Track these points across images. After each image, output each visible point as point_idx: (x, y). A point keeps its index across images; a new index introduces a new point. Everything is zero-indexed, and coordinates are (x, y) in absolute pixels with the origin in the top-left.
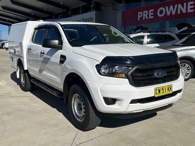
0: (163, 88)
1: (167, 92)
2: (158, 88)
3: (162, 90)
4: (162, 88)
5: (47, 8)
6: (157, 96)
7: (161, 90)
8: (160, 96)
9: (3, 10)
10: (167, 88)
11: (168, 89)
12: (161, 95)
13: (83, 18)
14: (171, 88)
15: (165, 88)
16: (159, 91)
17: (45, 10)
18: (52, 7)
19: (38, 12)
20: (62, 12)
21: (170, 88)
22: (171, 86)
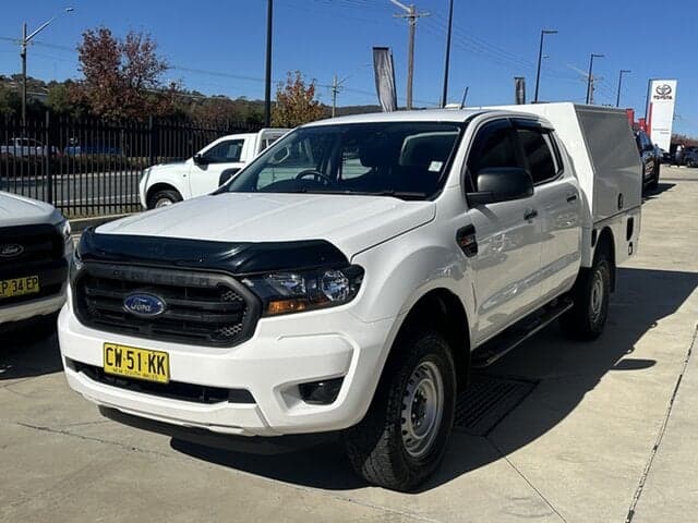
0: (132, 353)
1: (144, 373)
2: (114, 347)
3: (129, 358)
4: (129, 352)
6: (109, 369)
7: (124, 355)
8: (118, 373)
10: (145, 359)
11: (151, 363)
14: (164, 363)
15: (140, 355)
16: (118, 358)
21: (159, 362)
22: (163, 358)
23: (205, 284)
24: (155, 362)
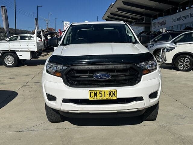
1: (107, 97)
2: (93, 91)
3: (100, 94)
4: (100, 92)
5: (156, 5)
6: (91, 99)
7: (98, 93)
8: (96, 99)
9: (118, 11)
10: (107, 93)
11: (110, 94)
12: (98, 99)
13: (191, 13)
14: (115, 93)
15: (105, 92)
16: (96, 95)
17: (154, 8)
18: (160, 4)
19: (148, 11)
20: (171, 8)
22: (115, 92)
23: (126, 67)
24: (112, 93)
